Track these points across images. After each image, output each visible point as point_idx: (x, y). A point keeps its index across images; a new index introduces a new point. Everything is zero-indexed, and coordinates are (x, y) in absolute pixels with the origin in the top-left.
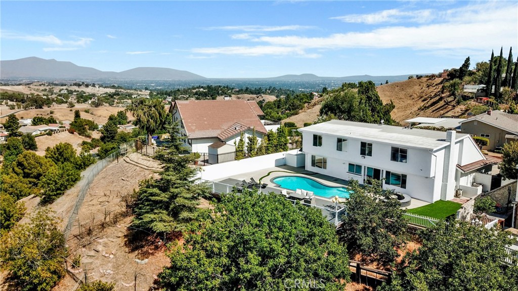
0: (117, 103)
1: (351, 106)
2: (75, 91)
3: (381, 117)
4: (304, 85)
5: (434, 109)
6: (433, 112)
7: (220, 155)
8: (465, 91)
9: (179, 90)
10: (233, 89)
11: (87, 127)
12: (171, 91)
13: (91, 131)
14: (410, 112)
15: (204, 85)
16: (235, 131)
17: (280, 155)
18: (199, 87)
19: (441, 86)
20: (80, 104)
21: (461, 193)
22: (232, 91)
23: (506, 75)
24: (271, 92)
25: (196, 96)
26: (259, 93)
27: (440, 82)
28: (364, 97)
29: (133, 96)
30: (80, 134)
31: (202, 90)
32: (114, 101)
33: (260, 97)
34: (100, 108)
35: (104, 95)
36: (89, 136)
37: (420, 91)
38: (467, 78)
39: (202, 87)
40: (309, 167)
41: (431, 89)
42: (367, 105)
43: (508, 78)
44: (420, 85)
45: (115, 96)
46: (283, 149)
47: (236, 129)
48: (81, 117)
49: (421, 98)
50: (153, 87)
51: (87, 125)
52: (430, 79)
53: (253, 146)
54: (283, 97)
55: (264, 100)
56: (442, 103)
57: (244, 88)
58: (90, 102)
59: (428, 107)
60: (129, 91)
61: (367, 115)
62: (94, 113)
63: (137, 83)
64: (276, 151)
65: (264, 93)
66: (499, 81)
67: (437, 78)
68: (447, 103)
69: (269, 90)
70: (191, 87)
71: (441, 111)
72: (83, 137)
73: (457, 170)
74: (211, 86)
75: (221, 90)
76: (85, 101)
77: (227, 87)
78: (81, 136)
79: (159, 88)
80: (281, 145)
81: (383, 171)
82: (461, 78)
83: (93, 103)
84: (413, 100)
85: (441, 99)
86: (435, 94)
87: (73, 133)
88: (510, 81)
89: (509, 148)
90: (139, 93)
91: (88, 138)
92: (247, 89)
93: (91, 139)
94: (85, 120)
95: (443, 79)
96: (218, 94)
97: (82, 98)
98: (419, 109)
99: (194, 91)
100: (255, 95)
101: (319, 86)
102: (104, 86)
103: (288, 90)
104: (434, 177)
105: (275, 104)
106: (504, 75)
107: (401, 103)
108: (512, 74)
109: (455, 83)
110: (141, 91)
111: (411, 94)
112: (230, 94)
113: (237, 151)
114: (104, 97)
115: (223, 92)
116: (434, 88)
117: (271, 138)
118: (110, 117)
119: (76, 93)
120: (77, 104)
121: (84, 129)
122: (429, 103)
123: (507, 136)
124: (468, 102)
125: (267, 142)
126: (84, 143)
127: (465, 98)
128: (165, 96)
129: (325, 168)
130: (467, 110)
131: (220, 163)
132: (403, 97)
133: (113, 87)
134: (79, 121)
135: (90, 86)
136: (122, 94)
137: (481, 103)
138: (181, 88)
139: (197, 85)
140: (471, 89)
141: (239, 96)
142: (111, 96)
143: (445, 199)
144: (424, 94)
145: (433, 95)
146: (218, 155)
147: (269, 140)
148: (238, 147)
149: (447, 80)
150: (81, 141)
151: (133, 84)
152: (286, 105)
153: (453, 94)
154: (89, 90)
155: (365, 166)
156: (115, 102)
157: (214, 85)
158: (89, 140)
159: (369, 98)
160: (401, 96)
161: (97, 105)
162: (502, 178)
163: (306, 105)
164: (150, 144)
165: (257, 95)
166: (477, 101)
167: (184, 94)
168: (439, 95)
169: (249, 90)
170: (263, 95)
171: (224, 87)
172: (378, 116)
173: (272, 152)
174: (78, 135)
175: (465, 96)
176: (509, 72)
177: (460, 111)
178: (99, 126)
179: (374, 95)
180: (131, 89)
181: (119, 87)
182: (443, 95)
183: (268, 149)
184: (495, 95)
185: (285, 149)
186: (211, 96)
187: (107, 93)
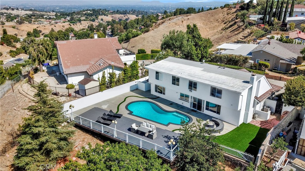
0: (34, 21)
1: (182, 43)
2: (5, 13)
3: (201, 50)
4: (153, 8)
5: (231, 30)
6: (230, 32)
7: (87, 89)
8: (250, 19)
9: (74, 12)
10: (109, 11)
11: (12, 40)
12: (69, 13)
13: (15, 43)
14: (216, 31)
15: (91, 9)
16: (99, 66)
17: (133, 83)
18: (87, 10)
19: (235, 14)
20: (9, 22)
21: (257, 117)
22: (108, 13)
23: (276, 10)
24: (133, 13)
25: (86, 16)
26: (125, 14)
27: (235, 11)
28: (190, 36)
29: (44, 17)
30: (8, 46)
31: (89, 12)
32: (31, 20)
33: (126, 16)
34: (22, 25)
35: (25, 16)
36: (14, 47)
37: (223, 17)
38: (251, 10)
39: (89, 10)
40: (153, 92)
41: (230, 16)
42: (193, 41)
43: (277, 12)
44: (223, 13)
45: (32, 17)
46: (135, 78)
47: (100, 65)
48: (8, 34)
49: (223, 21)
50: (58, 10)
51: (12, 39)
52: (229, 9)
53: (113, 80)
54: (140, 17)
55: (128, 18)
56: (236, 26)
57: (116, 10)
58: (15, 21)
59: (228, 28)
60: (41, 13)
61: (192, 50)
62: (19, 28)
63: (47, 7)
64: (131, 80)
65: (129, 13)
66: (271, 14)
67: (233, 9)
68: (239, 27)
69: (132, 11)
70: (82, 10)
71: (236, 32)
72: (10, 47)
73: (254, 100)
74: (95, 9)
75: (101, 12)
76: (12, 20)
77: (105, 10)
78: (8, 47)
79: (62, 10)
80: (134, 76)
81: (204, 101)
82: (247, 9)
83: (18, 22)
84: (219, 23)
85: (235, 23)
86: (232, 20)
87: (3, 45)
88: (277, 14)
89: (290, 85)
90: (49, 14)
91: (13, 48)
92: (118, 11)
93: (16, 49)
94: (10, 35)
95: (236, 9)
96: (100, 14)
97: (10, 18)
98: (222, 30)
99: (84, 13)
100: (123, 15)
101: (162, 9)
102: (25, 9)
103: (143, 12)
104: (240, 110)
105: (135, 22)
106: (274, 10)
107: (211, 24)
108: (280, 9)
109: (244, 13)
110: (50, 13)
111: (217, 19)
112: (107, 14)
113: (100, 85)
114: (25, 17)
115: (102, 13)
116: (231, 15)
117: (126, 72)
118: (28, 33)
119: (5, 15)
120: (6, 22)
121: (10, 42)
122: (228, 26)
123: (281, 61)
124: (252, 27)
125: (124, 75)
126: (11, 51)
127: (251, 24)
128: (66, 16)
129: (164, 94)
130: (251, 33)
131: (88, 95)
132: (213, 21)
133: (31, 10)
134: (6, 36)
135: (15, 10)
136: (37, 15)
137: (260, 28)
138: (76, 10)
139: (86, 8)
140: (254, 18)
141: (113, 15)
142: (30, 16)
143: (247, 122)
144: (225, 19)
145: (230, 20)
146: (85, 90)
147: (125, 74)
148: (102, 82)
149: (239, 10)
150: (8, 50)
151: (45, 8)
152: (142, 22)
153: (243, 21)
154: (15, 12)
155: (191, 97)
156: (33, 21)
157: (97, 9)
158: (14, 49)
159: (194, 37)
160: (211, 20)
161: (20, 23)
162: (284, 104)
163: (154, 24)
164: (41, 70)
165: (124, 15)
166: (257, 27)
167: (77, 14)
168: (234, 20)
169: (119, 11)
170: (128, 15)
171: (103, 10)
172: (200, 50)
173: (128, 82)
174: (6, 46)
175: (250, 22)
176: (278, 8)
177: (247, 33)
178: (21, 39)
179: (197, 34)
180: (43, 11)
181: (35, 10)
182: (237, 21)
183: (124, 80)
184: (268, 22)
185: (137, 78)
186: (95, 16)
187: (27, 14)
